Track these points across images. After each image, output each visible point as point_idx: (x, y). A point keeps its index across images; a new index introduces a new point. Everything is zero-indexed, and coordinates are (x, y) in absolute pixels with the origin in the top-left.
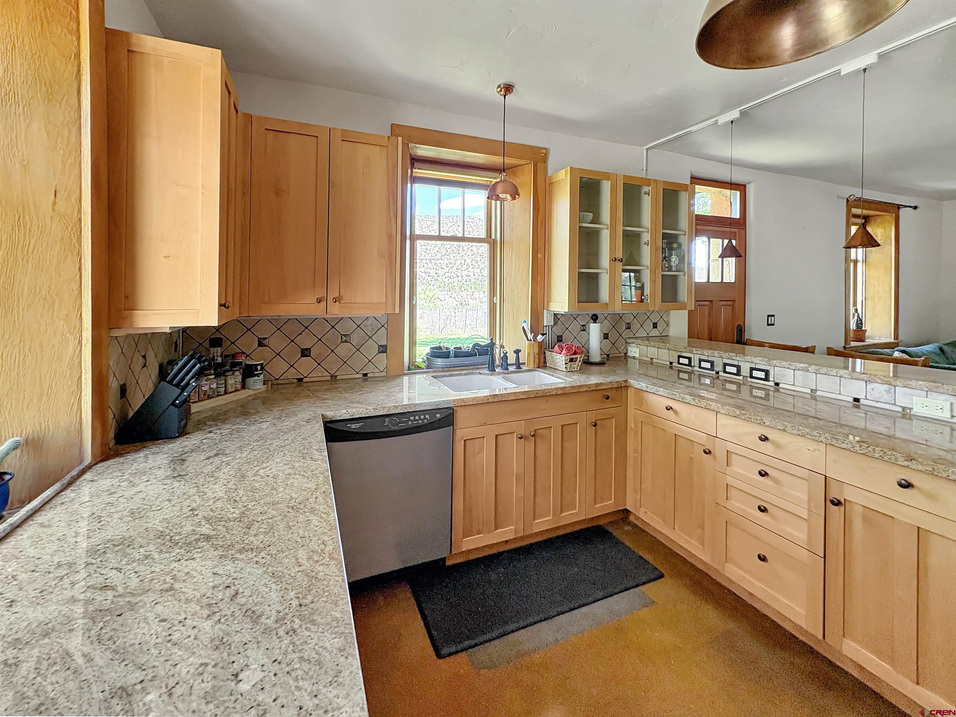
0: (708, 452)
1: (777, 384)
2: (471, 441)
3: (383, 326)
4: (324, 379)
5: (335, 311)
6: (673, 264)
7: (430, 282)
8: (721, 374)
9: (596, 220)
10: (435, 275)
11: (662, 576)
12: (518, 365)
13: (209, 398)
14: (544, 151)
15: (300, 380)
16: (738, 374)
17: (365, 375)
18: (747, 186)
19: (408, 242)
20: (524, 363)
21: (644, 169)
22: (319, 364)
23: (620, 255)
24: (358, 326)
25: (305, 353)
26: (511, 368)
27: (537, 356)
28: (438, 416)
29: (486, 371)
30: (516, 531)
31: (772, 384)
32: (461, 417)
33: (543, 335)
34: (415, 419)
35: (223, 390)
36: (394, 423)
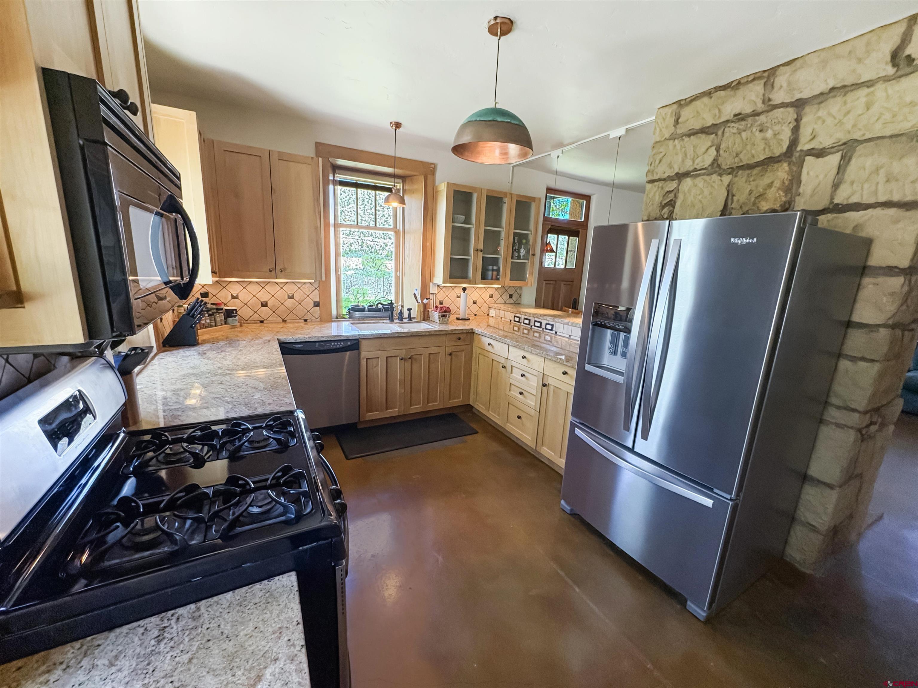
0: (504, 367)
1: (556, 333)
2: (371, 360)
3: (316, 289)
4: (278, 321)
6: (522, 255)
7: (378, 251)
8: (533, 327)
9: (467, 221)
10: (383, 245)
11: (477, 433)
12: (410, 318)
13: (206, 328)
14: (433, 166)
15: (262, 322)
16: (540, 327)
17: (306, 320)
18: (592, 197)
19: (332, 230)
20: (415, 318)
21: (510, 182)
22: (274, 312)
23: (481, 247)
24: (299, 288)
25: (264, 304)
26: (405, 321)
27: (422, 313)
28: (349, 343)
29: (388, 321)
30: (399, 412)
31: (554, 332)
32: (364, 345)
33: (427, 299)
34: (334, 345)
35: (213, 324)
36: (322, 346)
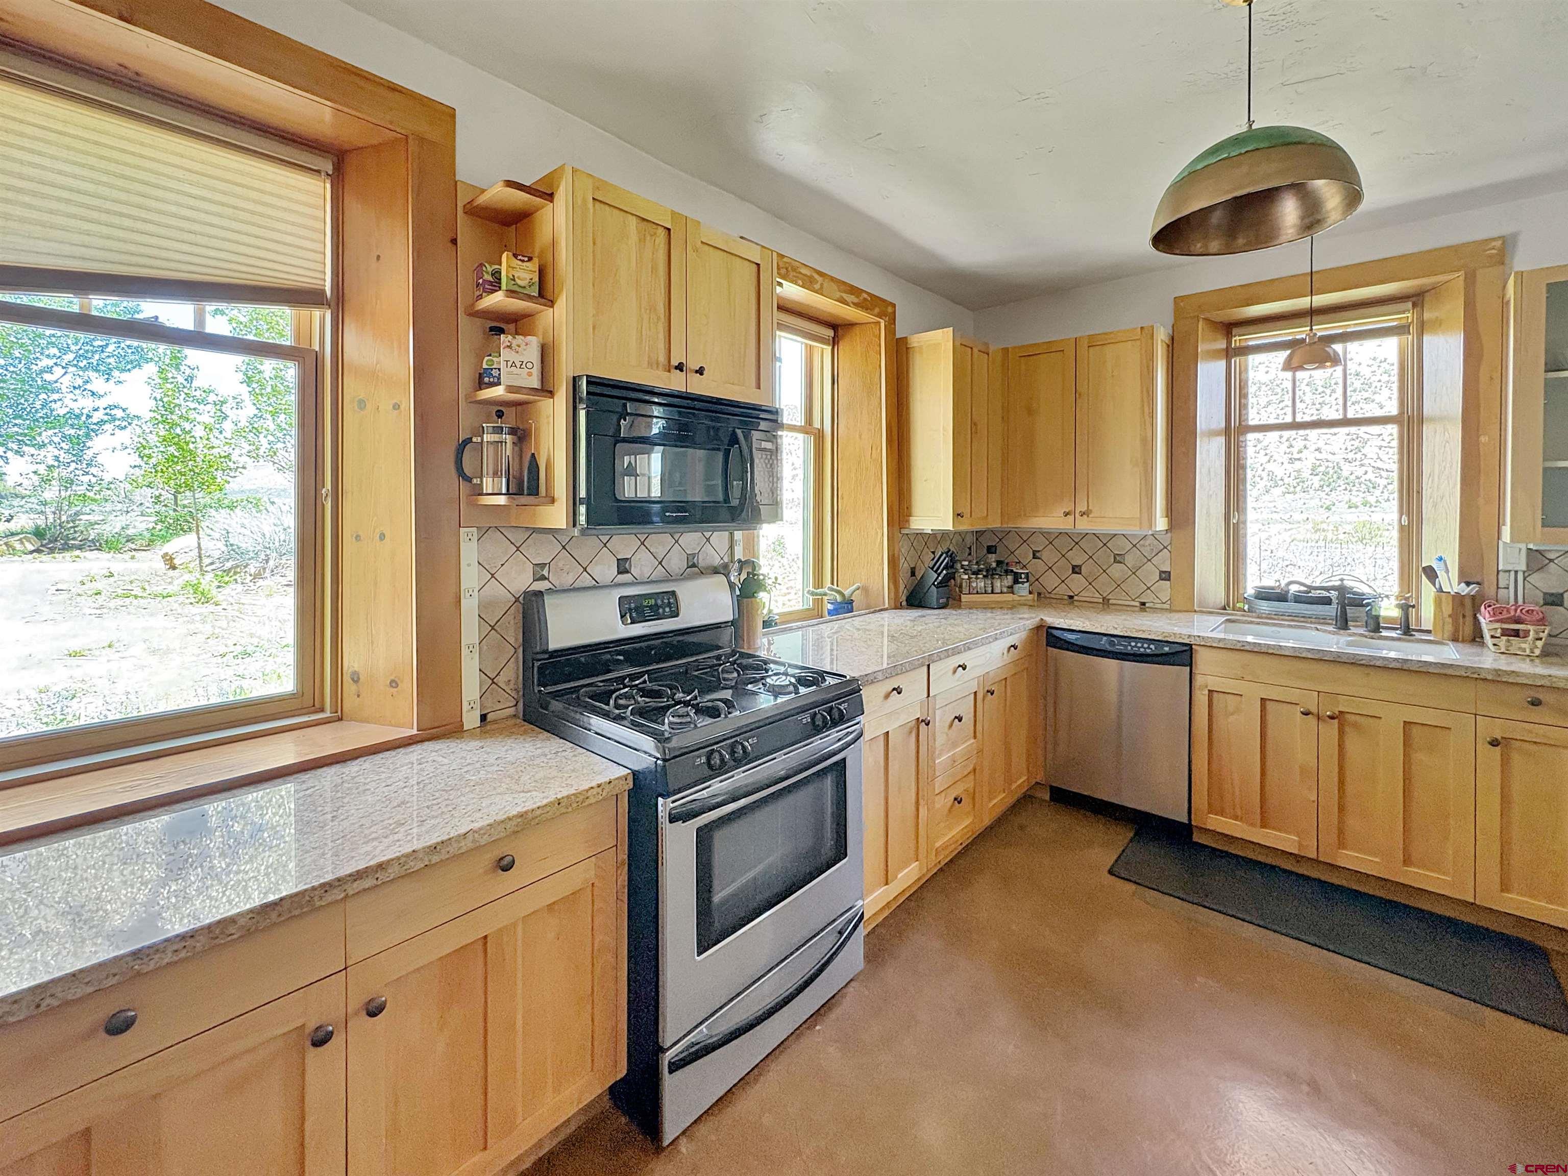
2: (1218, 694)
3: (1165, 548)
4: (1096, 600)
5: (1083, 525)
12: (1407, 631)
13: (978, 593)
14: (1496, 244)
15: (1071, 597)
17: (1143, 604)
20: (1422, 631)
22: (1090, 584)
24: (1134, 546)
25: (1076, 570)
28: (1167, 649)
29: (1331, 628)
32: (1203, 660)
34: (1136, 646)
35: (989, 590)
36: (1112, 644)
